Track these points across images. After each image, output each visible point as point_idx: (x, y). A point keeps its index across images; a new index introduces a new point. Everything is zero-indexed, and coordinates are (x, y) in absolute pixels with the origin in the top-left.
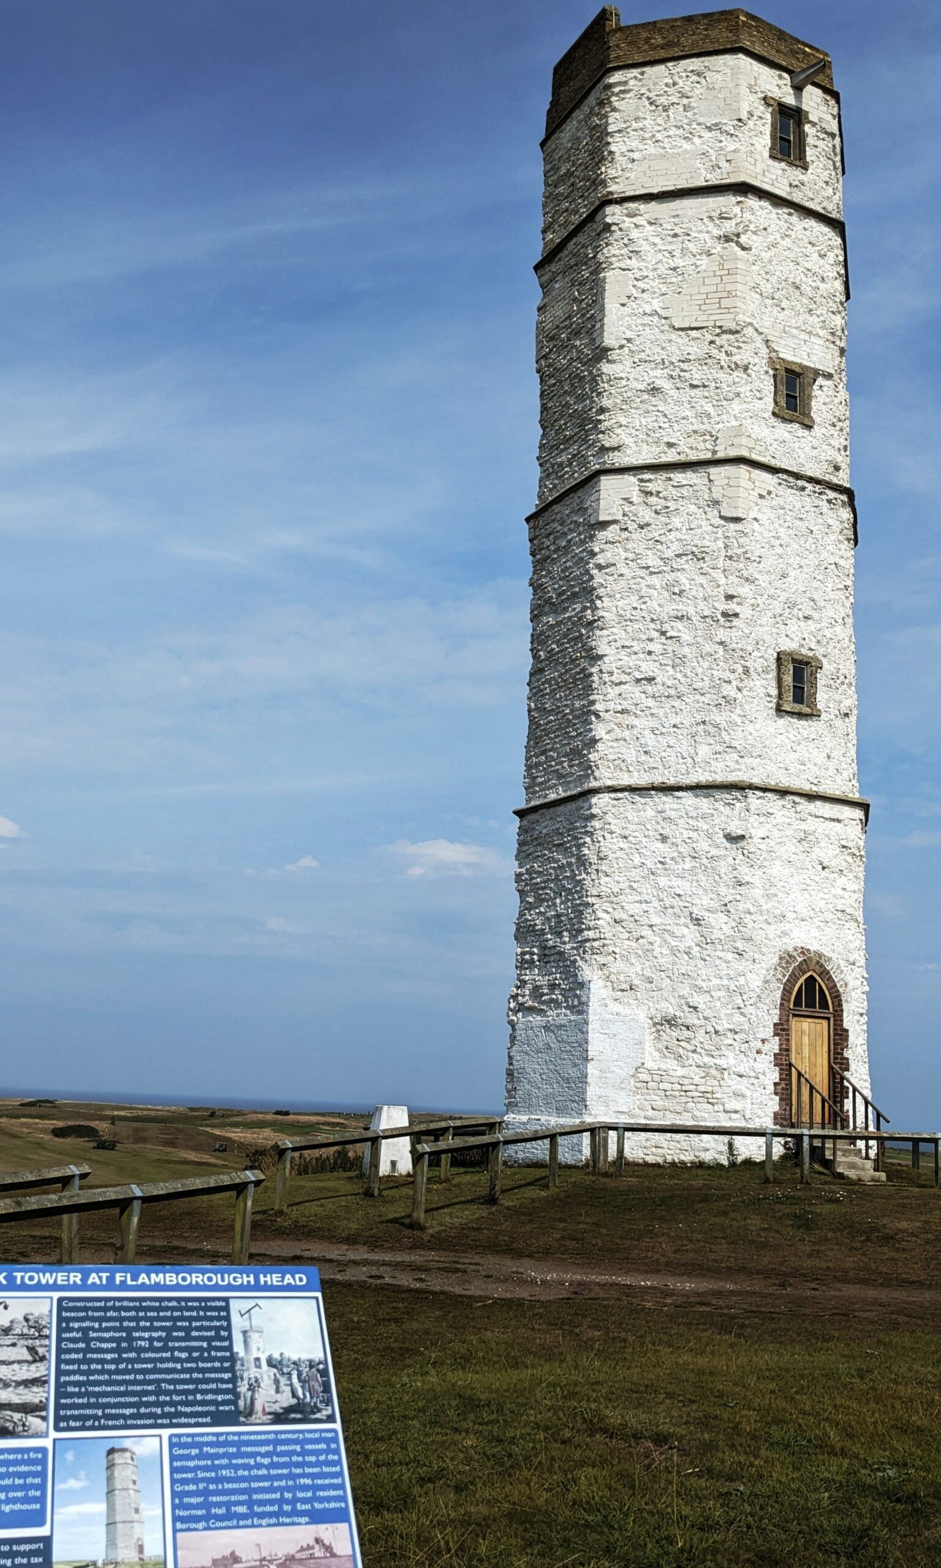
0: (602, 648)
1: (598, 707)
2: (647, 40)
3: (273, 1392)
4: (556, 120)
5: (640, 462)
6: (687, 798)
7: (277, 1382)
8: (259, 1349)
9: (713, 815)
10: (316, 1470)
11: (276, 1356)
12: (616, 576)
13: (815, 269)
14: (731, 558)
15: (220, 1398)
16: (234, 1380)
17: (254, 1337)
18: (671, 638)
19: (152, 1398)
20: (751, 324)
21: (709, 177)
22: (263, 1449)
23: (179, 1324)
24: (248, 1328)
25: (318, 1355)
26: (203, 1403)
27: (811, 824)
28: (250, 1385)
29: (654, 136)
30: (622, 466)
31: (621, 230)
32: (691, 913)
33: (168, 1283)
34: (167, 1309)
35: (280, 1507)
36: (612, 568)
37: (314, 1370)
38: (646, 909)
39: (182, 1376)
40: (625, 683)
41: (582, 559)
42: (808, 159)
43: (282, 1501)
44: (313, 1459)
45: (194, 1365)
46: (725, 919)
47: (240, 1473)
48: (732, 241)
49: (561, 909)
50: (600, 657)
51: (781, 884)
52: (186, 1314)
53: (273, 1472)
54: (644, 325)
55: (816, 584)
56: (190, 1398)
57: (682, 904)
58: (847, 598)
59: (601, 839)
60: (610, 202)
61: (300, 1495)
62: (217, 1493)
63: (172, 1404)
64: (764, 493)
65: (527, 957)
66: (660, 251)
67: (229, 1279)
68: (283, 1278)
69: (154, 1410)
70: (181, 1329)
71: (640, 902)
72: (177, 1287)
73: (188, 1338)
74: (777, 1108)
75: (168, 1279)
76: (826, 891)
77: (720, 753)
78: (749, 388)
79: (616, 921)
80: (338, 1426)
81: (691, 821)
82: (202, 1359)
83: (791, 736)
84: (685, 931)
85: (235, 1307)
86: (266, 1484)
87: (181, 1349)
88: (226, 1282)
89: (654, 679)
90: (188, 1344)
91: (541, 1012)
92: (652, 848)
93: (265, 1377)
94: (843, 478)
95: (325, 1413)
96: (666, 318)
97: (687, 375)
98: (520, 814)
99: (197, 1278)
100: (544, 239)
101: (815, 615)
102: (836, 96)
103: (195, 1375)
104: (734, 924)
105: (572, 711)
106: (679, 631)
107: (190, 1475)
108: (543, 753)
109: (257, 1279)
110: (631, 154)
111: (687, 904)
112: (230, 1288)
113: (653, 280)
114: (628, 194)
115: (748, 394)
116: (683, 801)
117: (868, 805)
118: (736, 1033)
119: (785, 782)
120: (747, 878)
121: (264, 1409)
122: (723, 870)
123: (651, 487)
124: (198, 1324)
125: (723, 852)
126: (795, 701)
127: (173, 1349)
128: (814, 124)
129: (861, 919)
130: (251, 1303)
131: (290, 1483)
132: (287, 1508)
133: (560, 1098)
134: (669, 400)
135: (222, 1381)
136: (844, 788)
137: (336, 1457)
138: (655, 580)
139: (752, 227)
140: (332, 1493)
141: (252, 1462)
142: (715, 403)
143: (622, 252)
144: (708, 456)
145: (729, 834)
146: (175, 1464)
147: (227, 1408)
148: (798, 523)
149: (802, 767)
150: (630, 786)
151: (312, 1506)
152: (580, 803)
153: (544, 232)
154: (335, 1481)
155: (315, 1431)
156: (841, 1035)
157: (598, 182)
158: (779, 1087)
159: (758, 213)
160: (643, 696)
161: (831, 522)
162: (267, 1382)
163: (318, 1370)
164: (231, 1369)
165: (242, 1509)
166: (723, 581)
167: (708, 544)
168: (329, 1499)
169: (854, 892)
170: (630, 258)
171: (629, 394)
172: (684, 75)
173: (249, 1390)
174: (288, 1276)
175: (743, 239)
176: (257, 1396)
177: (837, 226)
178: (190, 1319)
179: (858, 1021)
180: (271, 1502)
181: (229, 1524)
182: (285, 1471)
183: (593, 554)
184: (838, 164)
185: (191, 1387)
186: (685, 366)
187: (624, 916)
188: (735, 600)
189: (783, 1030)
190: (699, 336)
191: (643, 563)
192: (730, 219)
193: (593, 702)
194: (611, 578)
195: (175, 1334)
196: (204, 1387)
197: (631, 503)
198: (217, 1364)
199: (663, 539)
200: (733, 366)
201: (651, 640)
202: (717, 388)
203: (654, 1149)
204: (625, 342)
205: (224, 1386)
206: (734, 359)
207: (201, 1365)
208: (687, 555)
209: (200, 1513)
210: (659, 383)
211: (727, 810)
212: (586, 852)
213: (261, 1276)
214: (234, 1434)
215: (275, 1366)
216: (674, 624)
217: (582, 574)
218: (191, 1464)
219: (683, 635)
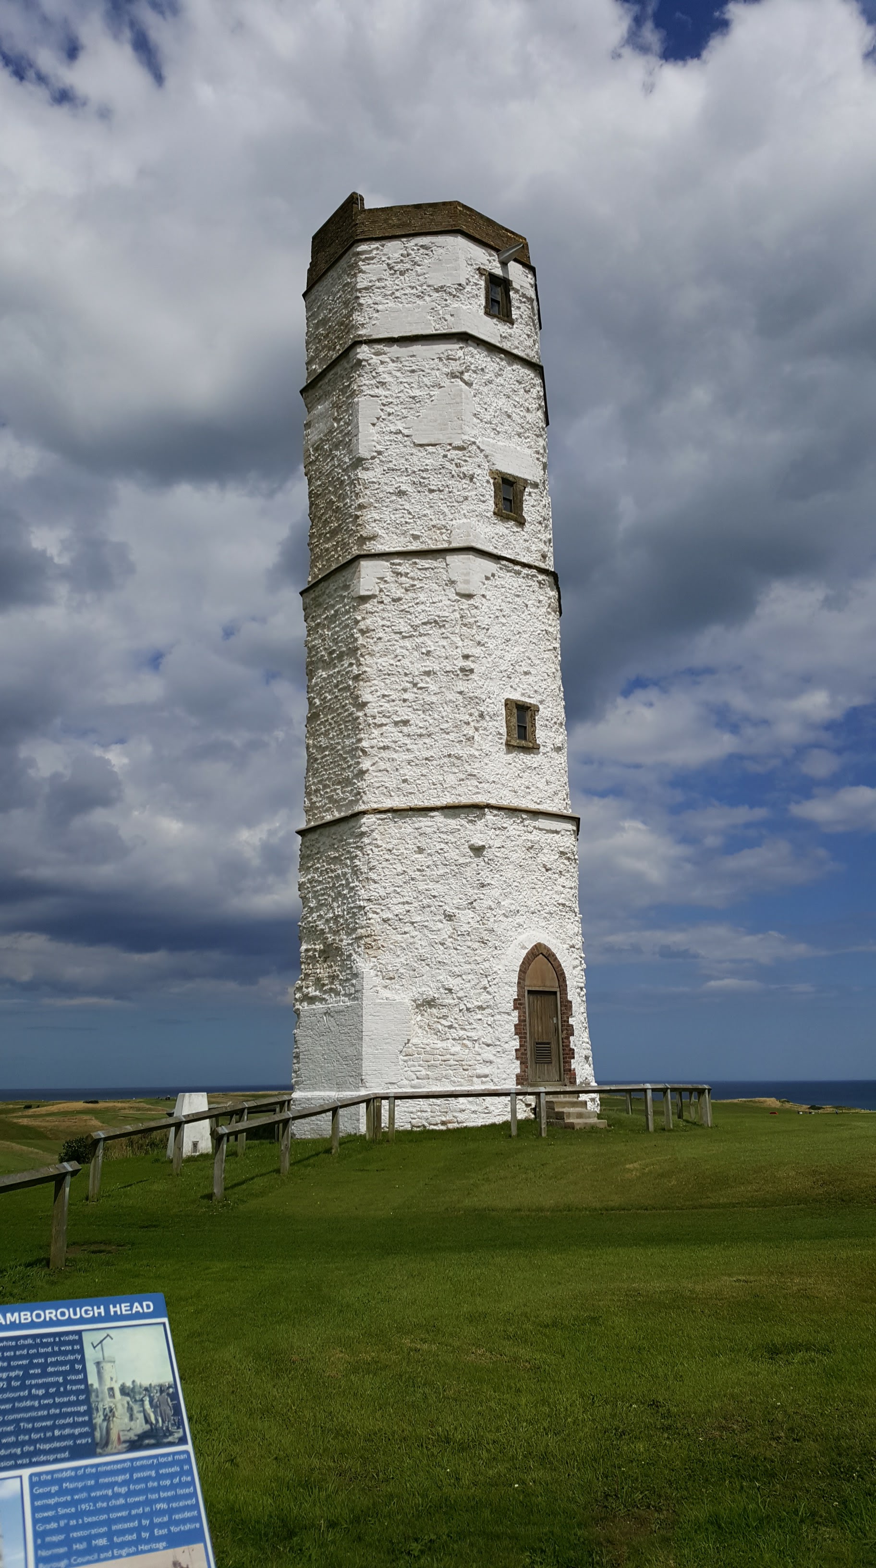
0: (366, 696)
1: (364, 744)
2: (386, 221)
3: (127, 1420)
4: (315, 277)
5: (392, 550)
6: (439, 818)
7: (130, 1409)
8: (112, 1379)
9: (459, 830)
10: (170, 1494)
11: (129, 1384)
12: (375, 639)
13: (521, 401)
14: (465, 625)
15: (77, 1431)
16: (89, 1412)
17: (107, 1367)
18: (421, 688)
19: (12, 1439)
20: (474, 443)
21: (437, 326)
22: (120, 1478)
23: (35, 1361)
24: (101, 1359)
25: (167, 1379)
26: (61, 1438)
27: (536, 836)
28: (105, 1416)
29: (393, 293)
30: (377, 552)
31: (369, 365)
32: (445, 911)
33: (23, 1321)
34: (23, 1347)
35: (139, 1535)
36: (372, 633)
37: (164, 1394)
38: (408, 908)
39: (40, 1413)
40: (386, 725)
41: (347, 626)
42: (514, 317)
43: (139, 1529)
44: (168, 1482)
45: (51, 1401)
46: (472, 915)
47: (99, 1505)
48: (457, 377)
49: (338, 911)
50: (365, 704)
51: (516, 884)
52: (42, 1350)
53: (131, 1500)
54: (391, 441)
55: (532, 647)
56: (49, 1434)
57: (437, 903)
58: (556, 657)
59: (370, 852)
60: (361, 343)
61: (157, 1520)
62: (77, 1528)
63: (32, 1442)
64: (490, 575)
65: (310, 953)
66: (401, 383)
67: (81, 1312)
68: (131, 1307)
69: (13, 1451)
70: (37, 1366)
71: (403, 903)
72: (32, 1325)
73: (45, 1374)
74: (518, 1071)
75: (22, 1317)
76: (549, 888)
77: (463, 780)
78: (475, 493)
79: (383, 920)
80: (189, 1447)
81: (442, 835)
82: (58, 1394)
83: (518, 765)
84: (440, 925)
85: (87, 1338)
86: (124, 1513)
87: (38, 1387)
88: (78, 1316)
89: (408, 721)
90: (44, 1380)
91: (322, 1000)
92: (413, 859)
93: (119, 1406)
94: (550, 565)
95: (176, 1435)
96: (407, 436)
97: (426, 482)
98: (301, 833)
99: (50, 1314)
100: (307, 369)
101: (532, 670)
102: (532, 270)
103: (52, 1411)
104: (479, 919)
105: (343, 748)
106: (427, 683)
107: (50, 1513)
108: (320, 782)
109: (107, 1310)
110: (376, 306)
111: (441, 904)
112: (82, 1321)
113: (397, 405)
114: (374, 337)
115: (474, 498)
116: (435, 819)
117: (579, 819)
118: (484, 1009)
119: (515, 803)
120: (488, 881)
121: (119, 1438)
122: (469, 874)
123: (401, 569)
124: (54, 1359)
125: (469, 860)
126: (520, 737)
127: (31, 1387)
128: (517, 291)
129: (577, 910)
130: (102, 1334)
131: (147, 1509)
132: (145, 1535)
133: (339, 1075)
134: (413, 501)
135: (78, 1414)
136: (560, 806)
137: (189, 1479)
138: (407, 643)
139: (472, 367)
140: (187, 1515)
141: (110, 1492)
142: (448, 504)
143: (371, 382)
144: (445, 545)
145: (473, 845)
146: (36, 1504)
147: (84, 1441)
148: (517, 599)
149: (528, 790)
150: (392, 808)
151: (169, 1530)
152: (352, 823)
153: (308, 363)
154: (189, 1502)
155: (168, 1455)
156: (566, 1006)
157: (347, 326)
158: (519, 1053)
159: (477, 357)
160: (400, 735)
161: (541, 598)
162: (121, 1411)
163: (168, 1394)
164: (87, 1401)
165: (102, 1542)
166: (460, 644)
167: (447, 614)
168: (184, 1521)
169: (571, 888)
170: (378, 387)
171: (381, 495)
172: (415, 248)
173: (104, 1420)
174: (136, 1304)
175: (466, 376)
176: (112, 1426)
177: (537, 368)
178: (46, 1355)
179: (579, 994)
180: (130, 1531)
181: (90, 1558)
182: (142, 1498)
183: (357, 622)
184: (537, 321)
185: (49, 1423)
186: (424, 475)
187: (391, 916)
188: (471, 659)
189: (520, 1004)
190: (434, 450)
191: (396, 629)
192: (456, 360)
193: (360, 740)
194: (372, 641)
195: (31, 1372)
196: (62, 1422)
197: (385, 581)
198: (73, 1398)
199: (411, 610)
200: (461, 475)
201: (405, 690)
202: (450, 492)
203: (419, 1114)
204: (375, 454)
205: (81, 1419)
206: (464, 469)
207: (57, 1400)
208: (431, 623)
209: (62, 1550)
210: (403, 488)
211: (469, 826)
212: (358, 863)
213: (111, 1306)
214: (92, 1466)
215: (128, 1395)
216: (423, 677)
217: (347, 637)
218: (52, 1501)
219: (431, 686)
